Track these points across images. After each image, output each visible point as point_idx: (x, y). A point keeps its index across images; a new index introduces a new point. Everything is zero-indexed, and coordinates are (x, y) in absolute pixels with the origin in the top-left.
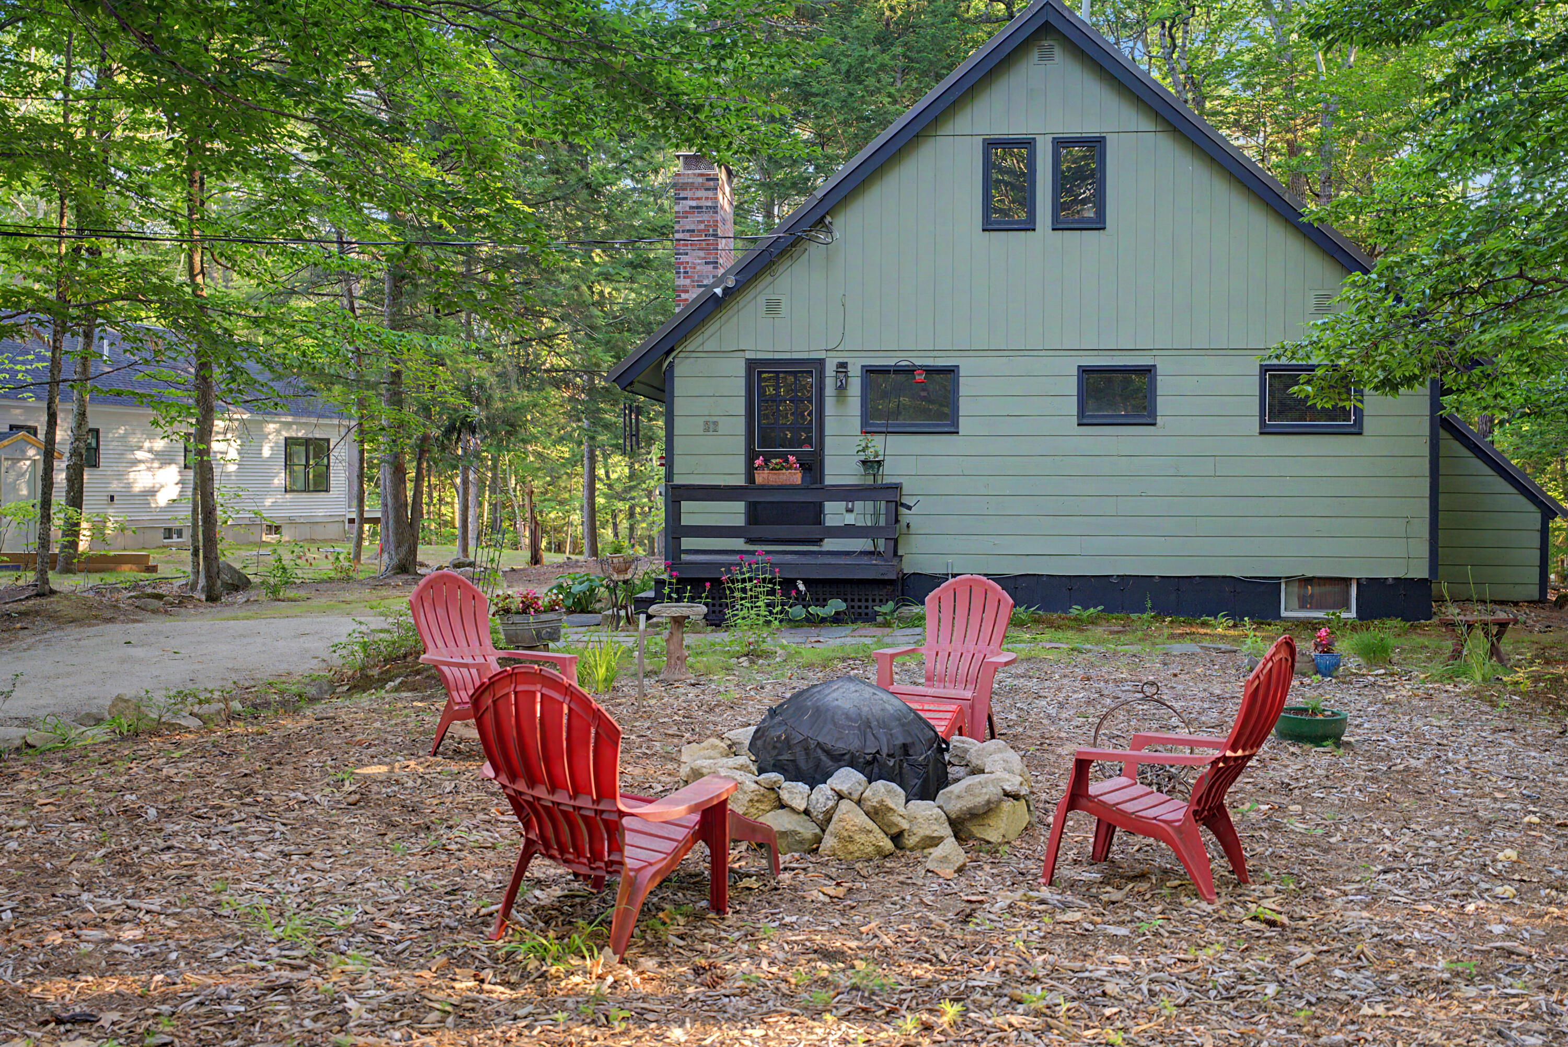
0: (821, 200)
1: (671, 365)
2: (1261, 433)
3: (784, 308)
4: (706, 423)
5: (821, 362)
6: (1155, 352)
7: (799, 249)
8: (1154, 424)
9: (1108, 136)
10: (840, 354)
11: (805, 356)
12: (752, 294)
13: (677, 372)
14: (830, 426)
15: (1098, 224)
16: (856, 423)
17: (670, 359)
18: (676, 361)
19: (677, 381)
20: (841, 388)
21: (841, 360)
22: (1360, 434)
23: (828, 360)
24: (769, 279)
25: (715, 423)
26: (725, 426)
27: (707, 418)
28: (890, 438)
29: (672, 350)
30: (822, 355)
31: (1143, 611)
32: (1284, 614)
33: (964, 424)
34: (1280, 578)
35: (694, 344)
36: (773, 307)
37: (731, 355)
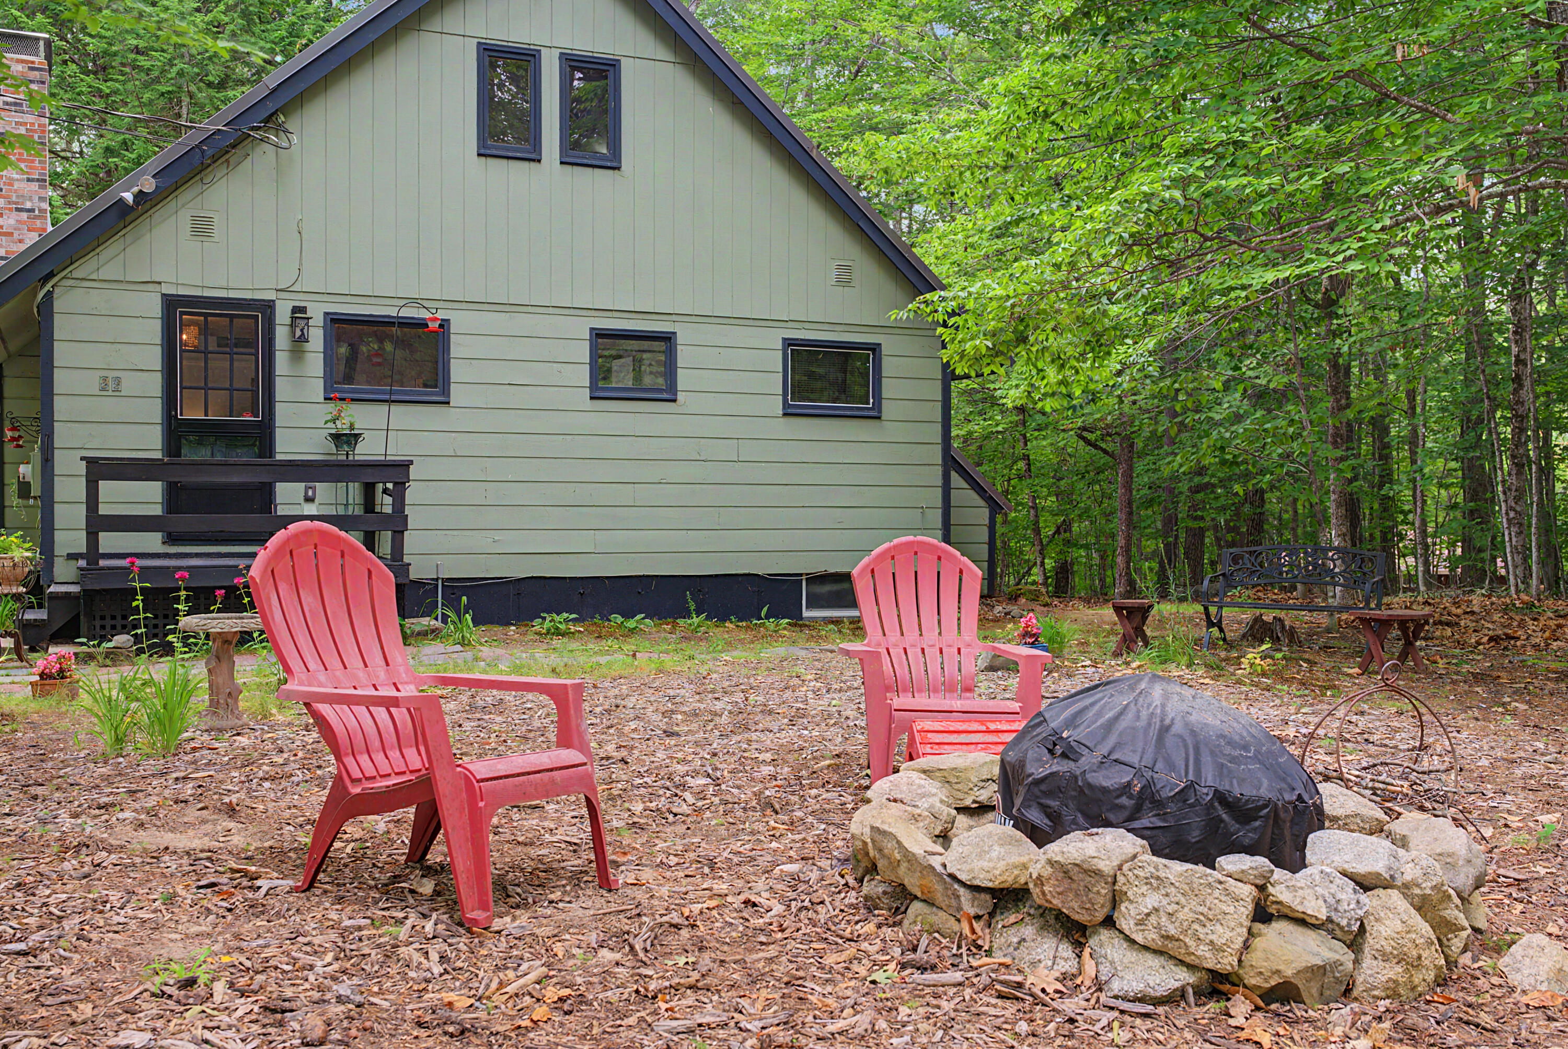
0: (274, 90)
1: (50, 294)
2: (785, 415)
3: (218, 232)
4: (105, 379)
5: (268, 307)
6: (674, 318)
7: (239, 151)
8: (674, 401)
9: (623, 60)
10: (292, 296)
11: (248, 295)
12: (171, 205)
13: (58, 306)
14: (282, 389)
15: (612, 163)
16: (317, 389)
17: (48, 287)
18: (57, 290)
19: (57, 319)
20: (299, 341)
21: (297, 304)
22: (879, 418)
23: (278, 304)
24: (198, 188)
25: (118, 381)
26: (130, 384)
27: (105, 373)
28: (395, 408)
29: (51, 275)
30: (270, 296)
31: (687, 615)
32: (806, 614)
33: (457, 394)
34: (801, 575)
35: (82, 269)
36: (202, 228)
37: (142, 287)
